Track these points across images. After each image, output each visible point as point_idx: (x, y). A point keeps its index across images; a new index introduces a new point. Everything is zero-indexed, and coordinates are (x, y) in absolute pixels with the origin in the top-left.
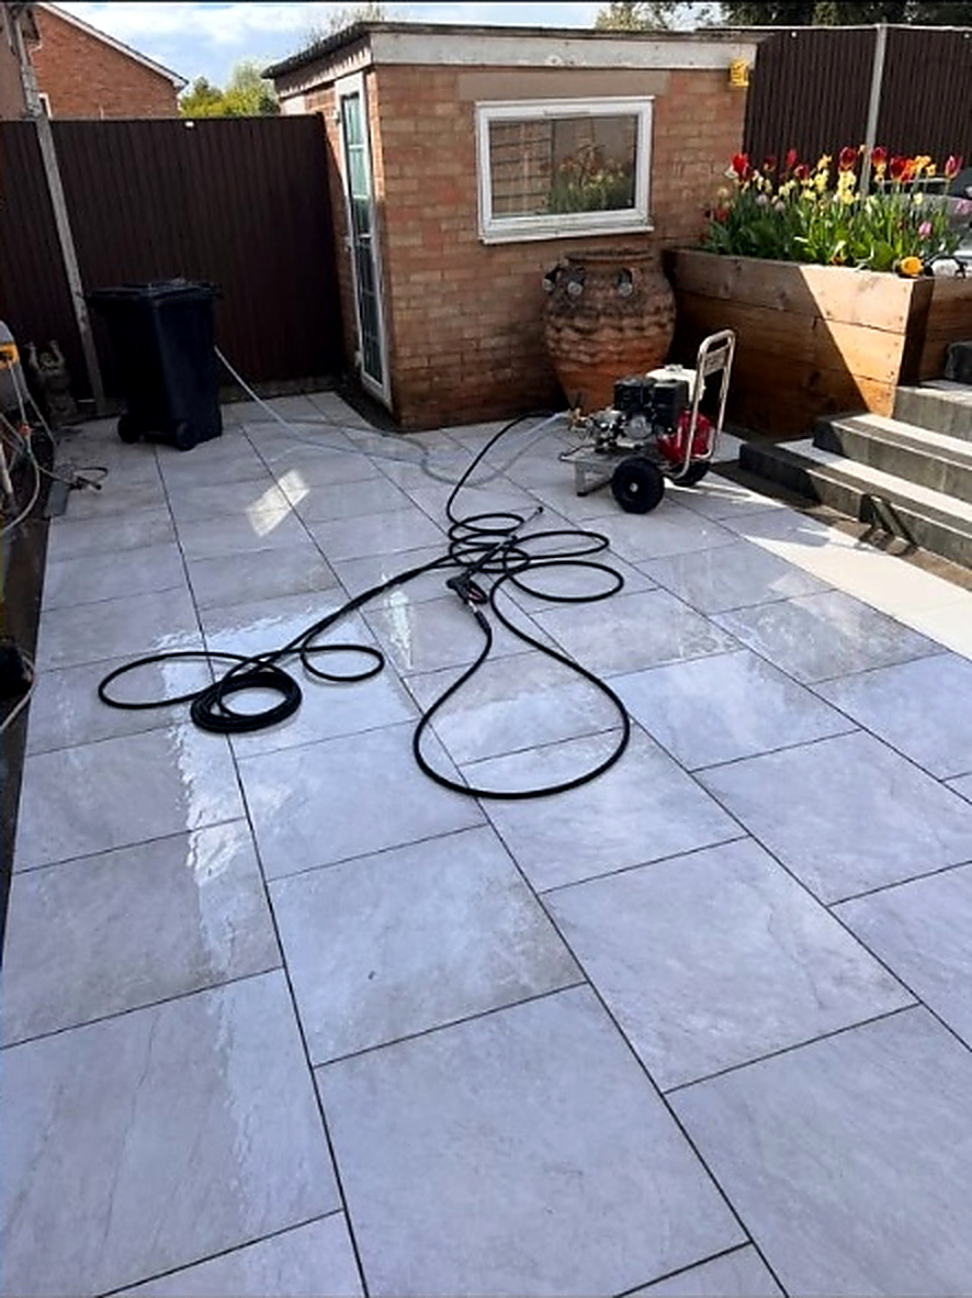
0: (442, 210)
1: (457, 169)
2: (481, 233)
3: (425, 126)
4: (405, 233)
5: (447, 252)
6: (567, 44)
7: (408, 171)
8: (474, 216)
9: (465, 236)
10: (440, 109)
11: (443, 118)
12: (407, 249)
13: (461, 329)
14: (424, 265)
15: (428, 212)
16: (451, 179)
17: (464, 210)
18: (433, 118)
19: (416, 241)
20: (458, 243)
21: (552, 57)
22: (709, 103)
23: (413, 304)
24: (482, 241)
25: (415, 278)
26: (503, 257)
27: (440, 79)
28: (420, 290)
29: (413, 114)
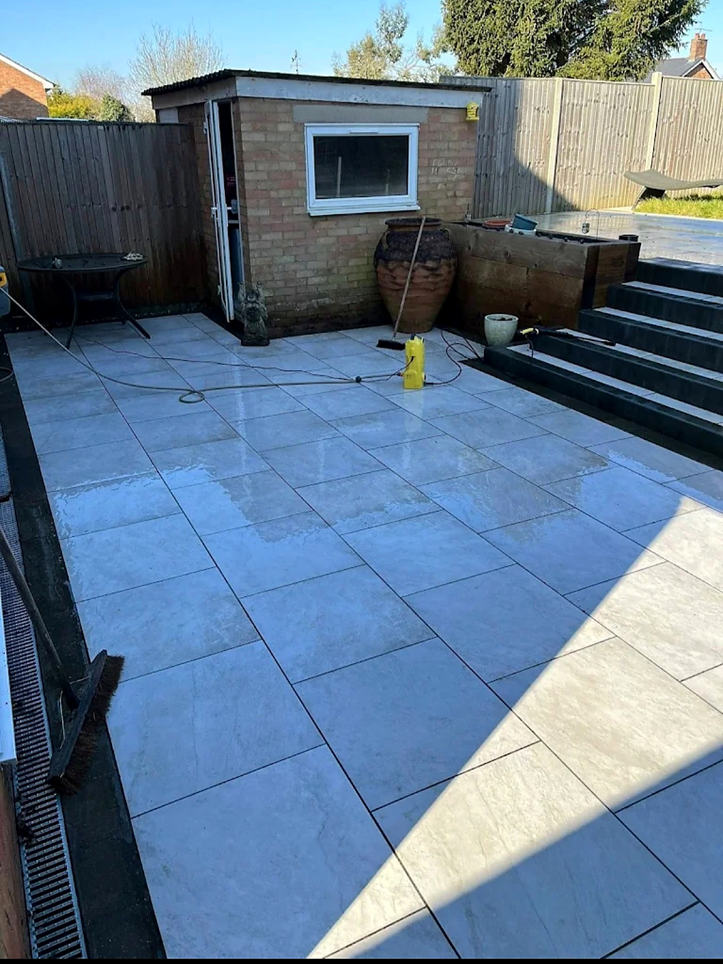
0: (282, 193)
1: (292, 166)
2: (308, 209)
3: (272, 138)
4: (257, 207)
5: (286, 219)
6: (364, 88)
7: (261, 167)
8: (304, 197)
9: (298, 211)
10: (282, 127)
11: (282, 133)
12: (259, 218)
13: (295, 271)
14: (271, 228)
15: (273, 194)
16: (290, 173)
17: (297, 193)
18: (277, 132)
19: (266, 213)
20: (293, 215)
21: (354, 96)
22: (455, 129)
23: (264, 254)
24: (309, 214)
25: (264, 237)
26: (323, 224)
27: (282, 108)
28: (268, 245)
29: (264, 130)
